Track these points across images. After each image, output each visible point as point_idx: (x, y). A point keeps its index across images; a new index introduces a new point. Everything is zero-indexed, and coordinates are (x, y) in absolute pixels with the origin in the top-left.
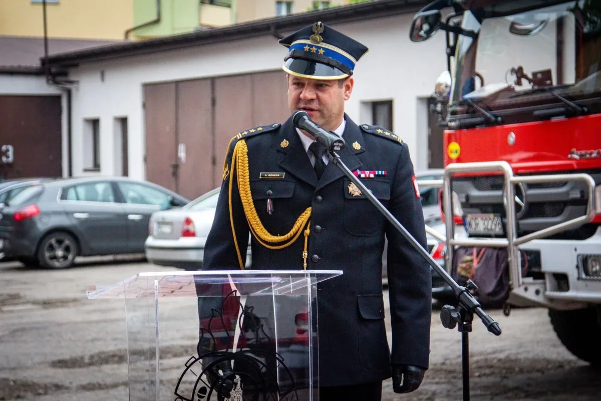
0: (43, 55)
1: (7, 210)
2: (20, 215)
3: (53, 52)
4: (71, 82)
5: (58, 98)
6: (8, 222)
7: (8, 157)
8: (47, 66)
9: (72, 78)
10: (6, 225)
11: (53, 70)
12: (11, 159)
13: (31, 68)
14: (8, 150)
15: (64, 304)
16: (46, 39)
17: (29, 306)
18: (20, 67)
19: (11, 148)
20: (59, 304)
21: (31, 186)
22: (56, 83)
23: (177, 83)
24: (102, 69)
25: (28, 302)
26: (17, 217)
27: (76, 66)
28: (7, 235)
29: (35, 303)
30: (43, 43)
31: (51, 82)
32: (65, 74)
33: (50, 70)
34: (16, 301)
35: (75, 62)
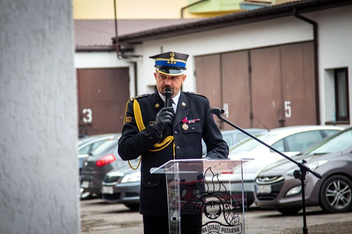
0: (114, 35)
1: (90, 159)
2: (101, 161)
3: (122, 33)
4: (137, 57)
5: (127, 69)
6: (92, 168)
7: (88, 118)
8: (117, 44)
9: (137, 52)
10: (90, 170)
11: (122, 47)
12: (90, 120)
13: (105, 46)
14: (87, 113)
15: (136, 225)
16: (116, 20)
17: (111, 227)
18: (96, 45)
19: (90, 111)
20: (132, 225)
21: (109, 140)
22: (125, 57)
23: (221, 54)
24: (161, 45)
25: (110, 224)
26: (99, 163)
27: (141, 43)
28: (92, 177)
29: (114, 224)
30: (114, 24)
31: (120, 57)
32: (132, 50)
33: (119, 47)
34: (101, 224)
35: (139, 40)
